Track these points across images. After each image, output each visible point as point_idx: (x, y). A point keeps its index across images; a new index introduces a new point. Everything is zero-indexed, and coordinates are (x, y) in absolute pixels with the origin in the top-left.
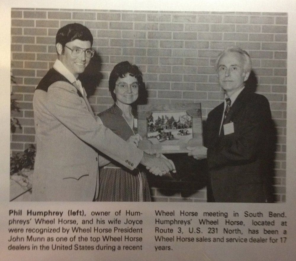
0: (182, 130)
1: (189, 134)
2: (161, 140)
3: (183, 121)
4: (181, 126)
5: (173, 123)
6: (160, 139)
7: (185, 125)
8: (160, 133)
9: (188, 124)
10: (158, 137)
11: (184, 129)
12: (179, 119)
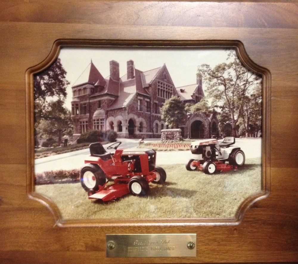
0: (213, 146)
1: (244, 167)
2: (100, 196)
3: (218, 97)
4: (207, 122)
5: (166, 106)
6: (96, 190)
7: (226, 117)
8: (96, 159)
9: (241, 115)
10: (89, 180)
11: (220, 141)
12: (200, 82)
